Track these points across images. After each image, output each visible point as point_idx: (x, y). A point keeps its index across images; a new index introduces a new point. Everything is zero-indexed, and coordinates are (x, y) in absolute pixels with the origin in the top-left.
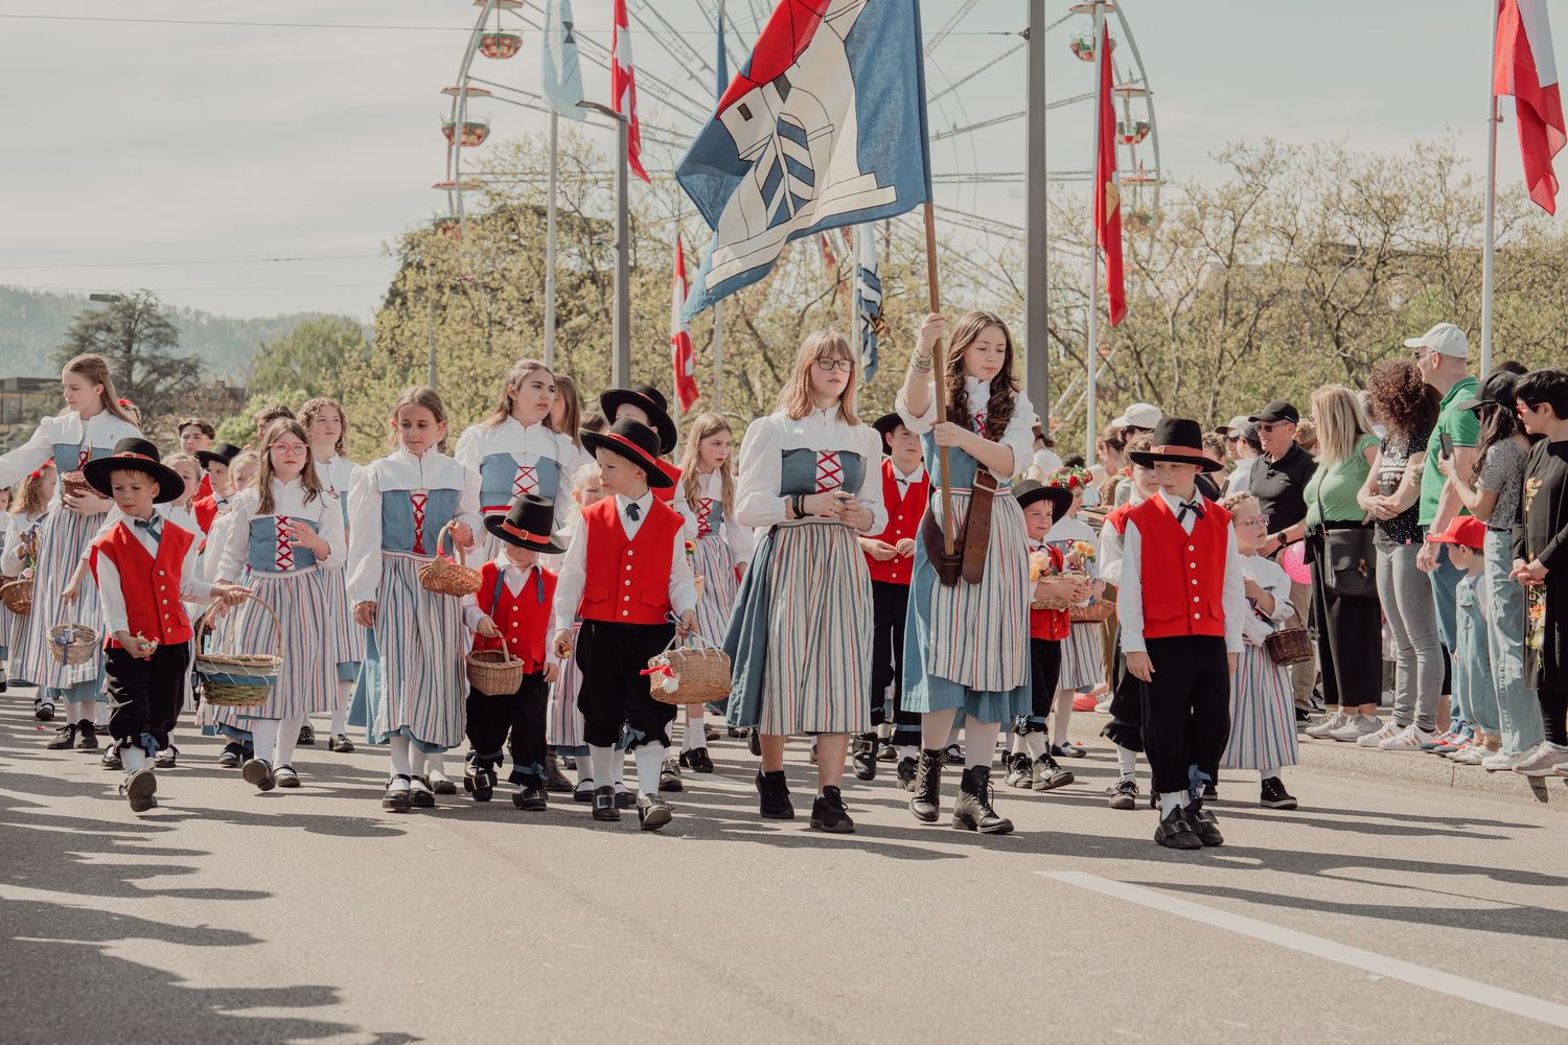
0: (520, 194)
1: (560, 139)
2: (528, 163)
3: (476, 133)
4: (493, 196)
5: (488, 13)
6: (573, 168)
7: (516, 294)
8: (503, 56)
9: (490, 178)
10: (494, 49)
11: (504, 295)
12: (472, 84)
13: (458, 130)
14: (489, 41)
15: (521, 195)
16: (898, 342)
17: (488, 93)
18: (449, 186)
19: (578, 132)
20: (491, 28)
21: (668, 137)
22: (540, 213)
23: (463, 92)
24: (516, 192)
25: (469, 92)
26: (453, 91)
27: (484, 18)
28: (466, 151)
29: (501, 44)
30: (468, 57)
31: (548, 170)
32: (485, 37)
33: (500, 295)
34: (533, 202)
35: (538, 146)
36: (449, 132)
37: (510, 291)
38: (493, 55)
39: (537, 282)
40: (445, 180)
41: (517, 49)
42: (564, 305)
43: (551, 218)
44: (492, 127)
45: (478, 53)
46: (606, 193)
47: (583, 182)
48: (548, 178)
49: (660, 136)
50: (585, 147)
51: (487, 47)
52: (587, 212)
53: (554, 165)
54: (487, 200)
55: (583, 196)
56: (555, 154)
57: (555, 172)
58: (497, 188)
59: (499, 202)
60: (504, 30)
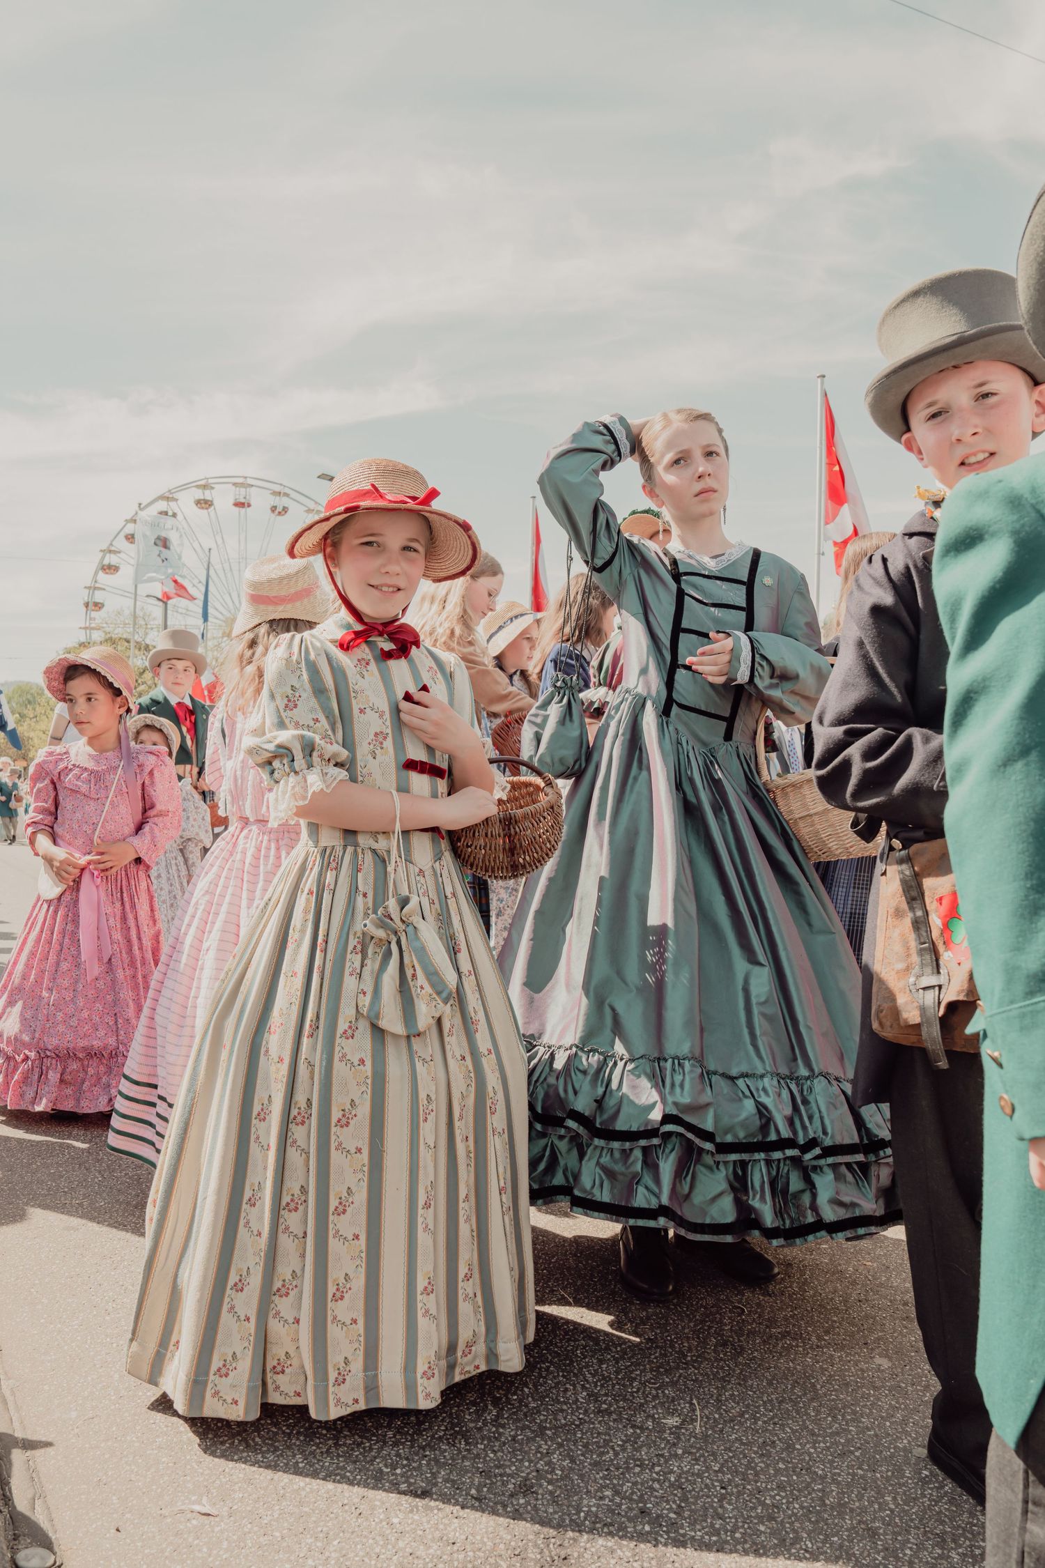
0: (119, 632)
1: (137, 611)
2: (123, 619)
3: (98, 606)
4: (106, 633)
5: (105, 555)
6: (142, 622)
8: (112, 574)
9: (104, 625)
10: (107, 571)
12: (97, 585)
13: (90, 605)
14: (106, 567)
17: (104, 589)
18: (86, 628)
20: (106, 562)
21: (184, 611)
22: (128, 641)
23: (93, 588)
24: (116, 632)
25: (95, 588)
26: (89, 588)
27: (103, 558)
28: (94, 614)
29: (110, 569)
30: (96, 573)
31: (131, 622)
32: (104, 565)
34: (125, 636)
35: (127, 612)
36: (87, 605)
38: (107, 573)
40: (83, 626)
41: (117, 571)
43: (132, 644)
44: (106, 604)
45: (100, 572)
48: (132, 626)
49: (180, 610)
51: (105, 570)
52: (148, 641)
53: (135, 621)
54: (103, 635)
55: (146, 634)
56: (135, 617)
57: (135, 624)
58: (108, 630)
59: (108, 636)
60: (112, 563)
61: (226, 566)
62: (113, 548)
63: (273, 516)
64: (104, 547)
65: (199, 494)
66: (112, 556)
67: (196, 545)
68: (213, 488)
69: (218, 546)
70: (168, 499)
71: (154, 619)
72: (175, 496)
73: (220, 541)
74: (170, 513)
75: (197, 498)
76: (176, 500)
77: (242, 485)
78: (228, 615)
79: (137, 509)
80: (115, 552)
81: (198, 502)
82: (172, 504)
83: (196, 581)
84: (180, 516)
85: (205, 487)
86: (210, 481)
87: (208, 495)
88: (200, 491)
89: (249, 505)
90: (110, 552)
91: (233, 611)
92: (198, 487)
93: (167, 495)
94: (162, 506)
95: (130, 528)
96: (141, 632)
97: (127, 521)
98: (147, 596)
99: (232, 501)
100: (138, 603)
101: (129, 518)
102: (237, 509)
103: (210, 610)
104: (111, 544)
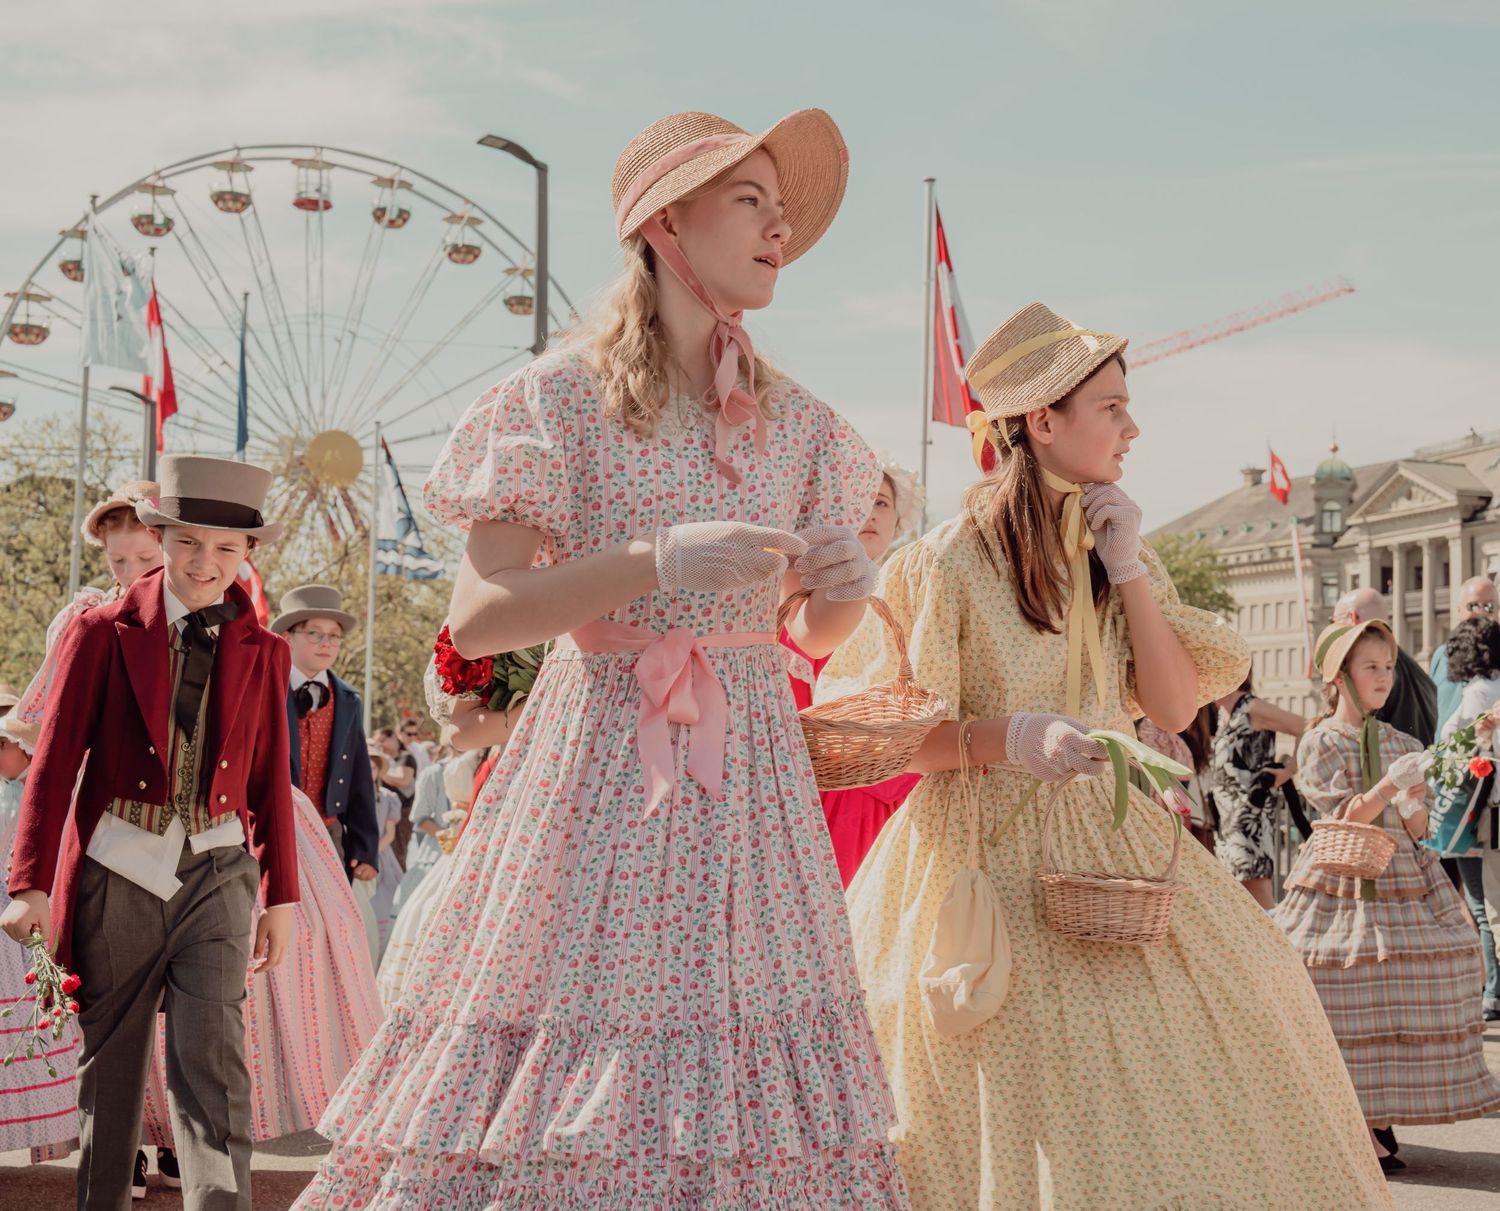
0: (48, 466)
1: (89, 420)
2: (57, 439)
3: (3, 410)
4: (20, 467)
5: (17, 305)
6: (100, 446)
7: (41, 556)
8: (32, 343)
9: (16, 451)
10: (22, 337)
11: (30, 556)
14: (18, 330)
15: (45, 469)
16: (400, 609)
17: (15, 376)
19: (106, 414)
20: (19, 319)
21: (190, 423)
22: (69, 484)
24: (44, 463)
27: (12, 312)
29: (29, 333)
31: (76, 445)
32: (14, 326)
33: (25, 557)
34: (60, 475)
35: (69, 422)
37: (34, 553)
38: (21, 342)
39: (62, 546)
41: (44, 338)
42: (87, 567)
43: (76, 489)
44: (18, 406)
45: (7, 339)
46: (131, 468)
47: (110, 457)
48: (76, 453)
50: (113, 427)
51: (16, 335)
53: (83, 443)
54: (13, 470)
55: (109, 470)
56: (84, 432)
57: (84, 448)
58: (24, 460)
59: (26, 472)
60: (33, 321)
61: (281, 330)
62: (33, 290)
63: (378, 228)
64: (16, 287)
65: (221, 181)
66: (34, 307)
67: (215, 285)
68: (250, 169)
69: (262, 289)
70: (154, 189)
71: (126, 438)
72: (170, 183)
73: (266, 279)
74: (159, 220)
75: (217, 188)
76: (172, 192)
77: (312, 164)
78: (285, 431)
79: (88, 208)
80: (39, 298)
81: (219, 198)
82: (164, 201)
83: (215, 362)
84: (179, 226)
85: (233, 166)
86: (245, 154)
87: (239, 183)
88: (223, 175)
89: (328, 206)
90: (28, 297)
91: (294, 424)
92: (218, 165)
93: (151, 180)
94: (141, 203)
95: (71, 250)
96: (97, 465)
97: (65, 234)
98: (113, 388)
99: (292, 198)
100: (91, 405)
101: (69, 226)
102: (302, 213)
103: (252, 424)
104: (29, 282)
